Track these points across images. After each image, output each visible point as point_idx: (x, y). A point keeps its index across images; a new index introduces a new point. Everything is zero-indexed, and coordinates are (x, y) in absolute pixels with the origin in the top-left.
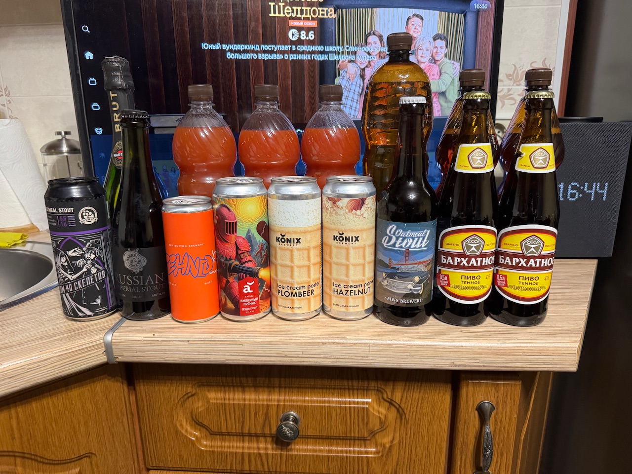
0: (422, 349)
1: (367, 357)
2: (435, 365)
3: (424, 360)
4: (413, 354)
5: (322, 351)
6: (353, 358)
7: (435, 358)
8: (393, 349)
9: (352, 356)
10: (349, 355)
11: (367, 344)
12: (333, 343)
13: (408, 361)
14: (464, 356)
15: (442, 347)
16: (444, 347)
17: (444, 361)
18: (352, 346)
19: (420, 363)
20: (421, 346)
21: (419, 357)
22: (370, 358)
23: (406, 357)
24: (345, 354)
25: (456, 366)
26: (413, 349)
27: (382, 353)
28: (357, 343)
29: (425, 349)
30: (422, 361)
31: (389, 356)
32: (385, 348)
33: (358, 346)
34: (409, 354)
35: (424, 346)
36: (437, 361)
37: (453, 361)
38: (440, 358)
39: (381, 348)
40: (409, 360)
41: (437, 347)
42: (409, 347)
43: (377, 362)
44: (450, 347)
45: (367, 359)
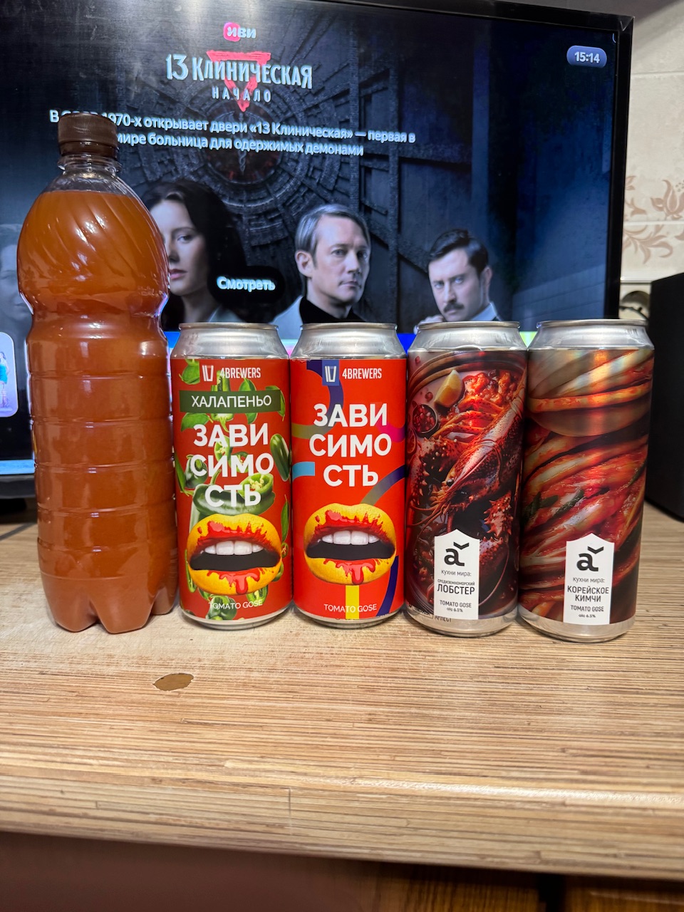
0: (442, 809)
1: (281, 826)
2: (483, 857)
3: (450, 842)
4: (415, 823)
5: (151, 802)
6: (243, 827)
7: (484, 836)
8: (356, 804)
9: (237, 822)
10: (227, 817)
11: (283, 788)
12: (184, 781)
13: (404, 844)
14: (569, 833)
15: (503, 804)
16: (510, 805)
17: (508, 846)
18: (236, 792)
19: (438, 849)
20: (441, 798)
21: (434, 832)
22: (291, 830)
23: (395, 830)
24: (217, 816)
25: (547, 862)
26: (416, 808)
27: (325, 817)
28: (251, 785)
29: (452, 809)
30: (443, 845)
31: (345, 826)
32: (333, 803)
33: (256, 794)
34: (404, 823)
35: (449, 798)
36: (489, 845)
37: (538, 847)
38: (496, 837)
39: (323, 802)
40: (404, 839)
41: (489, 803)
42: (404, 800)
43: (311, 841)
44: (527, 806)
45: (280, 831)
